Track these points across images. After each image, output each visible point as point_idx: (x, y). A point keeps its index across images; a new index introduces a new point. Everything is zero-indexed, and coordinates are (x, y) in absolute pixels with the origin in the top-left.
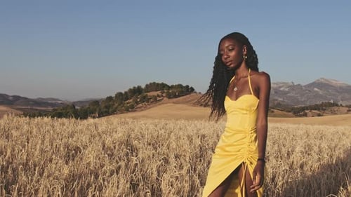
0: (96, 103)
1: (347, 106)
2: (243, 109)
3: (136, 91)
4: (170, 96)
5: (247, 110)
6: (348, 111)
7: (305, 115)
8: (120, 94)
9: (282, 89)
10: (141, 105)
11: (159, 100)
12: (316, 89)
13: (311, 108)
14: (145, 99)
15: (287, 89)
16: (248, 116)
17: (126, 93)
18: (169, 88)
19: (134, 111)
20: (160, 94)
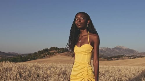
0: (30, 54)
1: (128, 56)
3: (46, 50)
4: (59, 53)
6: (128, 58)
7: (112, 60)
8: (39, 52)
9: (103, 50)
10: (47, 56)
11: (55, 54)
12: (116, 50)
13: (114, 57)
14: (49, 54)
15: (105, 50)
17: (42, 51)
18: (59, 49)
19: (45, 58)
20: (55, 52)
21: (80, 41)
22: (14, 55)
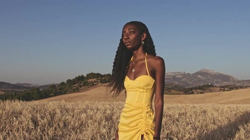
0: (54, 86)
1: (219, 87)
2: (140, 88)
3: (81, 78)
4: (102, 82)
5: (143, 89)
6: (220, 90)
7: (193, 93)
8: (69, 81)
9: (177, 76)
10: (83, 88)
11: (96, 85)
12: (199, 76)
13: (196, 88)
14: (86, 84)
15: (181, 77)
16: (145, 93)
17: (73, 80)
18: (102, 76)
19: (79, 92)
20: (96, 81)
21: (133, 70)
22: (26, 88)
